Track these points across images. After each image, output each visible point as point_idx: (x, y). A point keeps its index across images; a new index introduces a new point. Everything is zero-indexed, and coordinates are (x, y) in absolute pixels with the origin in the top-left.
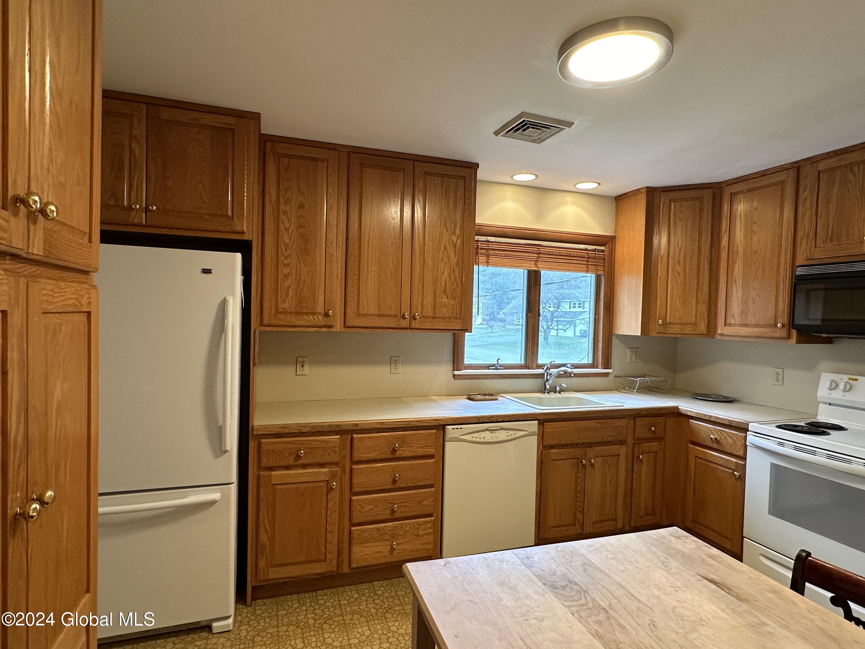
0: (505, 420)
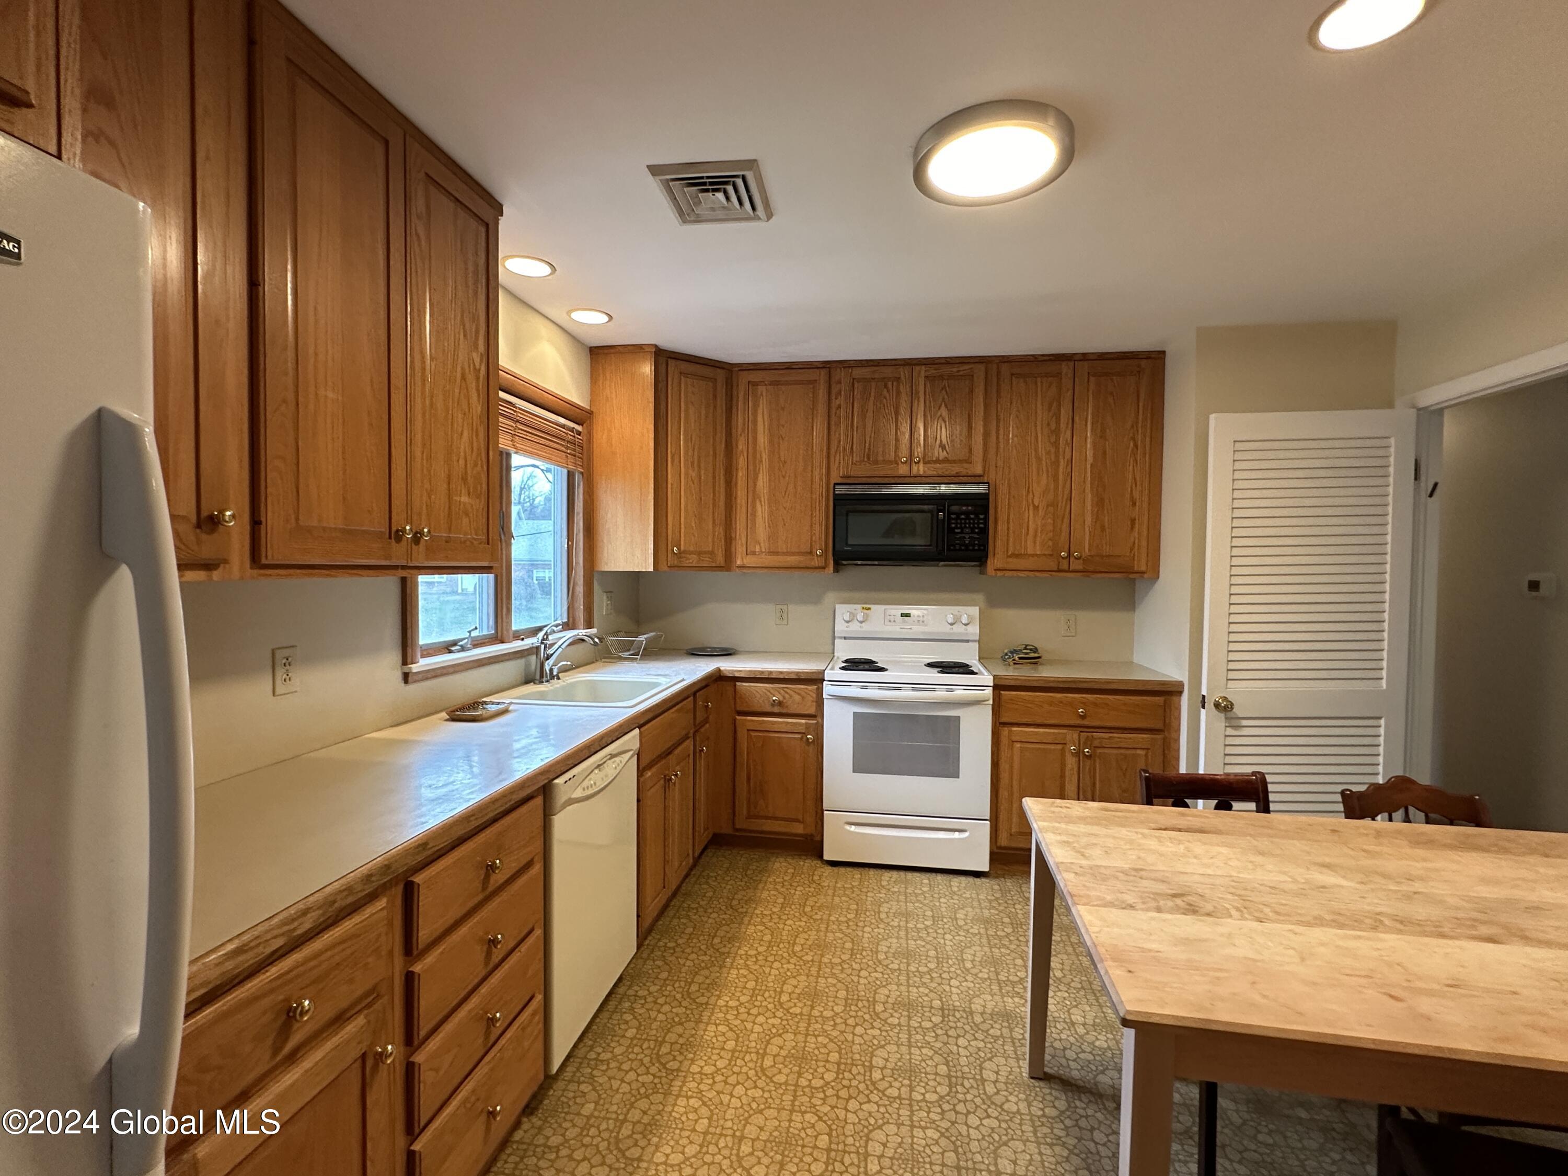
0: (614, 737)
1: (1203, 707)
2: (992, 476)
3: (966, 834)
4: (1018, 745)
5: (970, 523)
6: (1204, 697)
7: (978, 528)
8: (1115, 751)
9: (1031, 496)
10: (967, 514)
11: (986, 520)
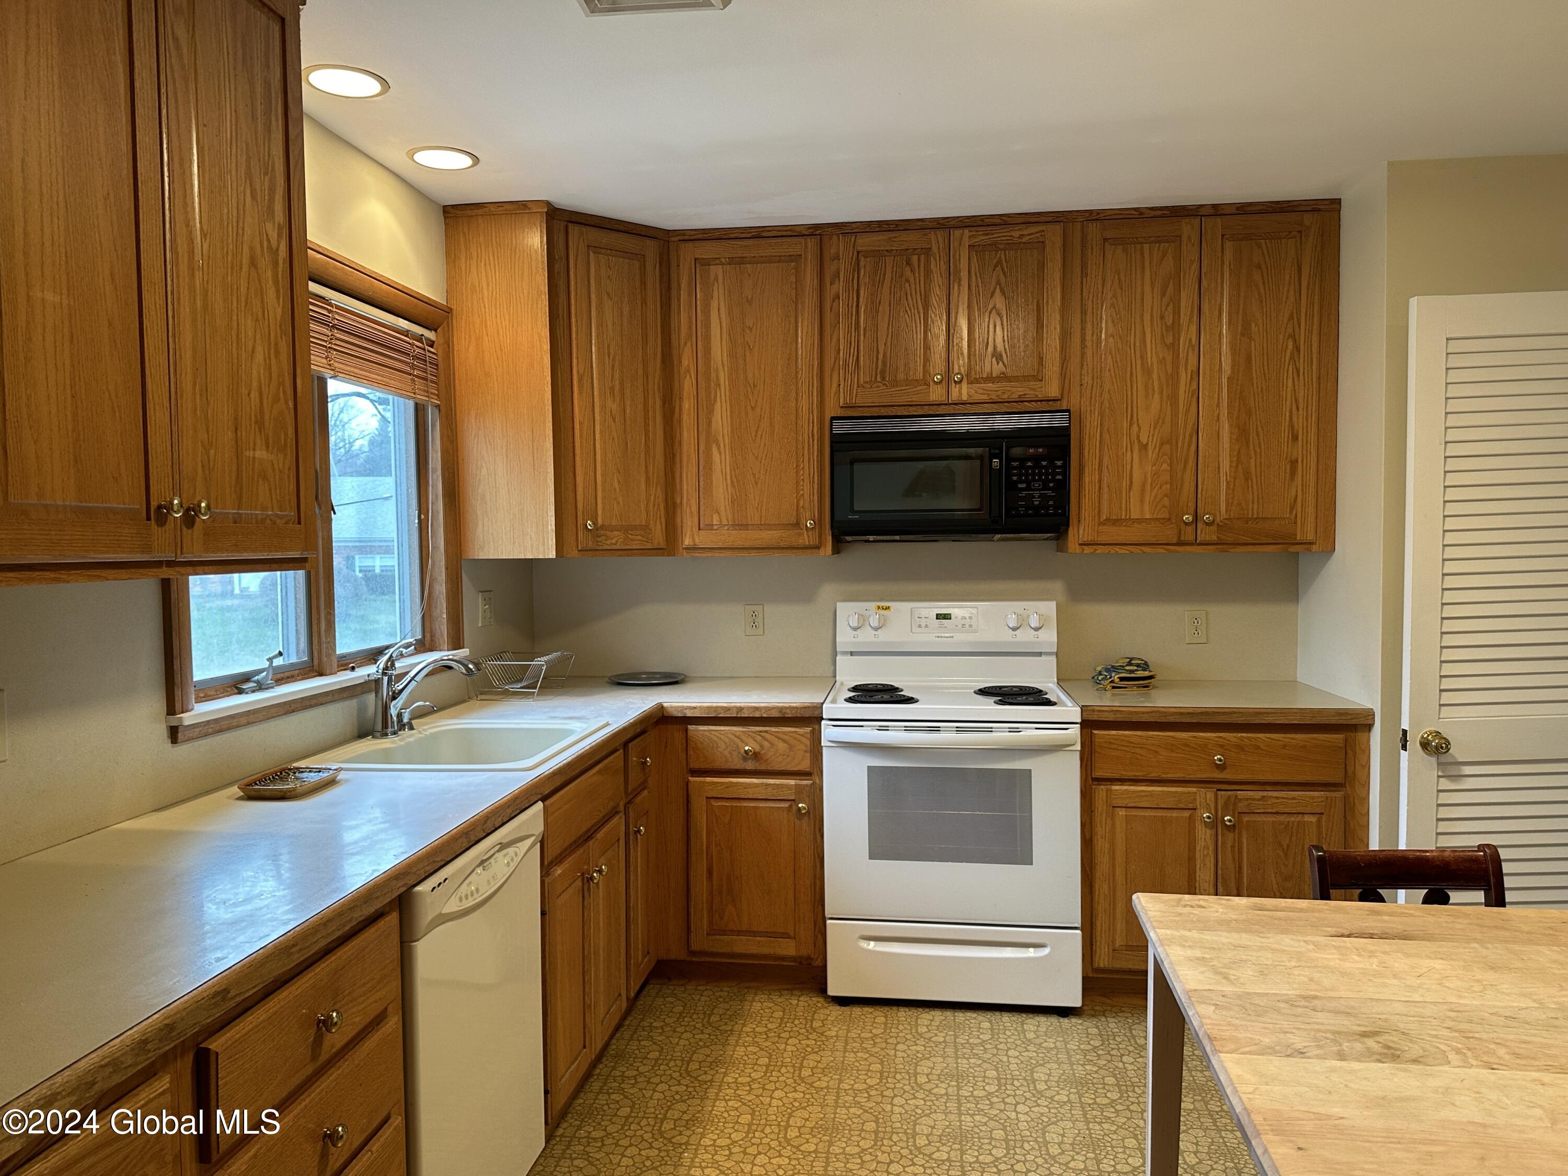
1: (1404, 747)
2: (1074, 401)
3: (1046, 951)
4: (1122, 812)
5: (1040, 474)
6: (1405, 732)
7: (1053, 480)
8: (1270, 819)
9: (1135, 427)
10: (1036, 459)
11: (1066, 469)
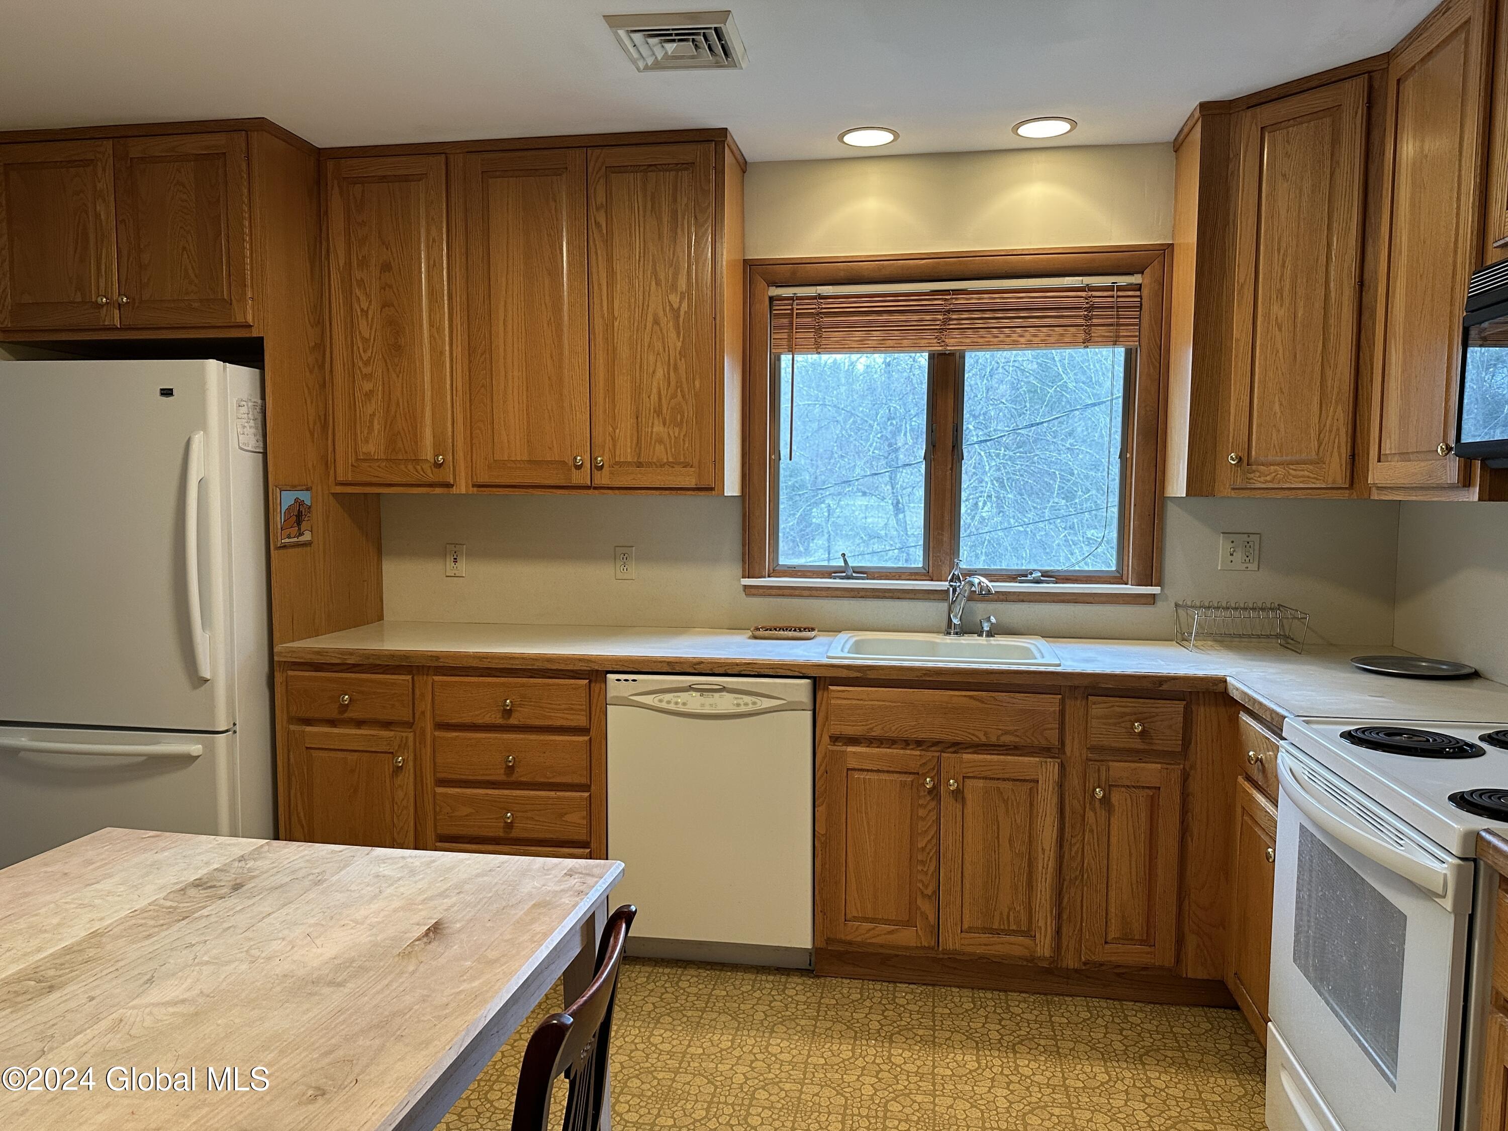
0: (730, 672)
